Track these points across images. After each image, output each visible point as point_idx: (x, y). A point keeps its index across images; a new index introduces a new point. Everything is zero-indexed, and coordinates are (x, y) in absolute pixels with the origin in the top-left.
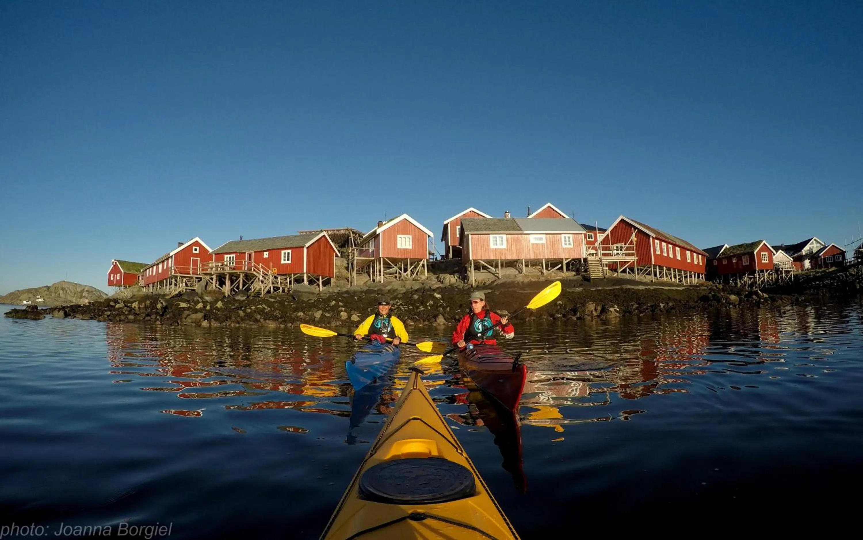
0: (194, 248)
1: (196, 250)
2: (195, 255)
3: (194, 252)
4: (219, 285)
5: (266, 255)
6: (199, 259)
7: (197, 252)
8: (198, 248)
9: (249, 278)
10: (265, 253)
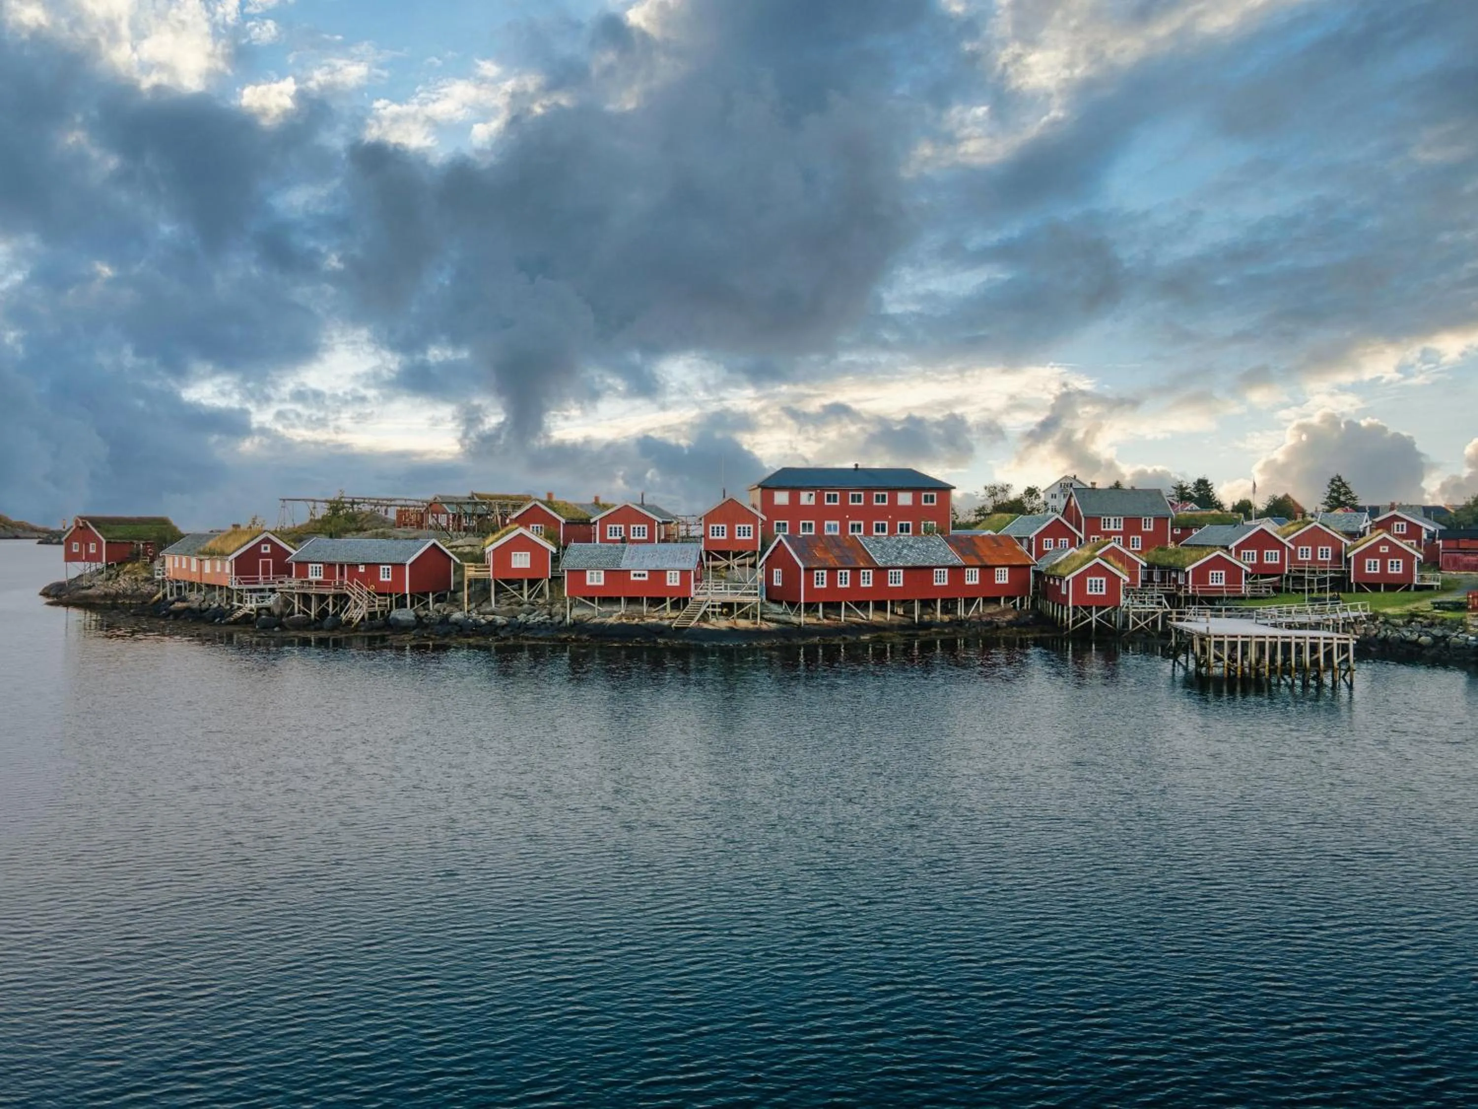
0: (263, 546)
1: (266, 548)
2: (266, 556)
3: (263, 551)
4: (304, 605)
5: (362, 569)
6: (271, 560)
7: (269, 551)
8: (269, 546)
9: (342, 599)
10: (360, 567)
